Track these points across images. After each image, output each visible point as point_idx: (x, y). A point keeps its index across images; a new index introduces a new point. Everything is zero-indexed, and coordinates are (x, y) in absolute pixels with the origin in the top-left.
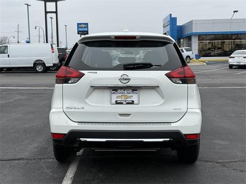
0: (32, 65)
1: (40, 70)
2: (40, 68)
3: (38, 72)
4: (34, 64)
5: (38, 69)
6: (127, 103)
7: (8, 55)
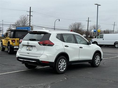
0: (113, 44)
1: (117, 47)
2: (117, 45)
3: (116, 48)
4: (114, 44)
5: (116, 46)
6: (29, 50)
7: (103, 39)
